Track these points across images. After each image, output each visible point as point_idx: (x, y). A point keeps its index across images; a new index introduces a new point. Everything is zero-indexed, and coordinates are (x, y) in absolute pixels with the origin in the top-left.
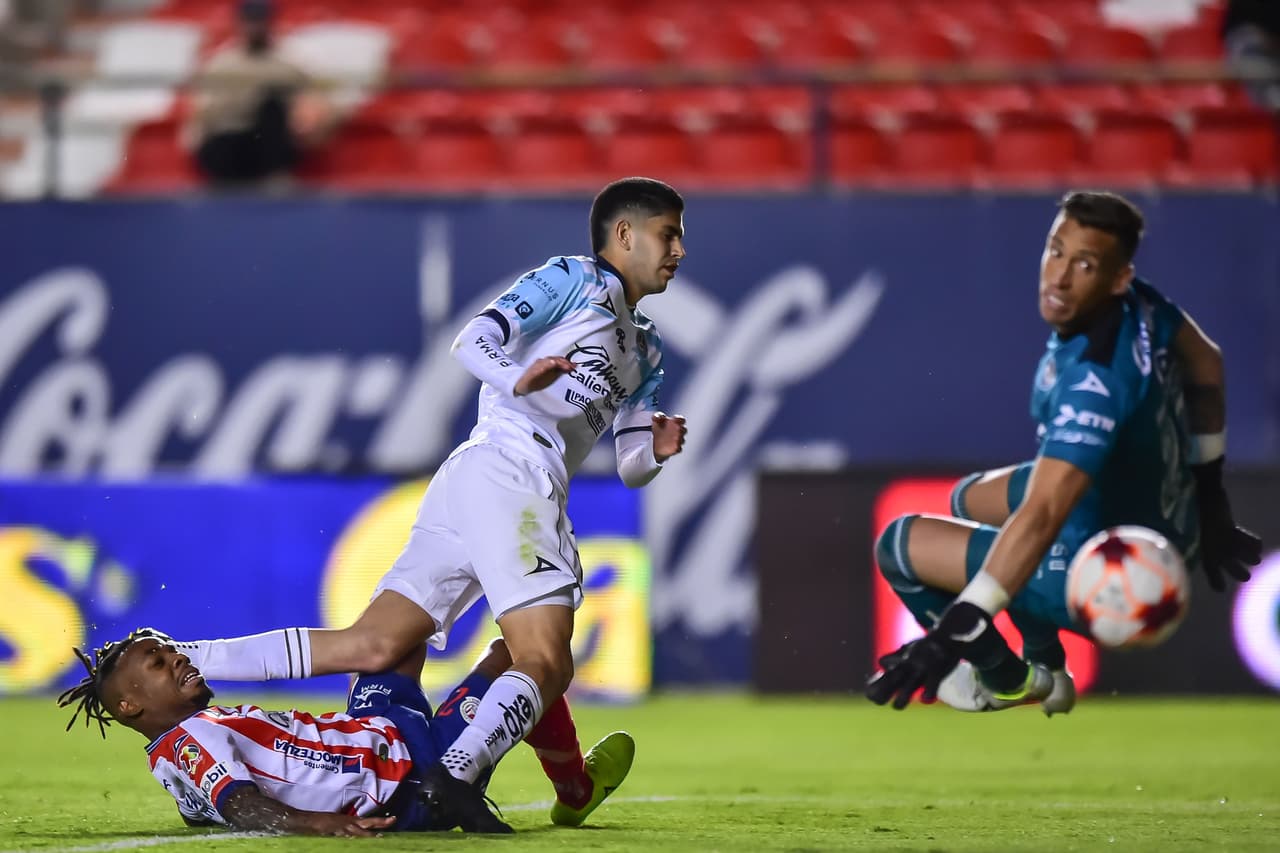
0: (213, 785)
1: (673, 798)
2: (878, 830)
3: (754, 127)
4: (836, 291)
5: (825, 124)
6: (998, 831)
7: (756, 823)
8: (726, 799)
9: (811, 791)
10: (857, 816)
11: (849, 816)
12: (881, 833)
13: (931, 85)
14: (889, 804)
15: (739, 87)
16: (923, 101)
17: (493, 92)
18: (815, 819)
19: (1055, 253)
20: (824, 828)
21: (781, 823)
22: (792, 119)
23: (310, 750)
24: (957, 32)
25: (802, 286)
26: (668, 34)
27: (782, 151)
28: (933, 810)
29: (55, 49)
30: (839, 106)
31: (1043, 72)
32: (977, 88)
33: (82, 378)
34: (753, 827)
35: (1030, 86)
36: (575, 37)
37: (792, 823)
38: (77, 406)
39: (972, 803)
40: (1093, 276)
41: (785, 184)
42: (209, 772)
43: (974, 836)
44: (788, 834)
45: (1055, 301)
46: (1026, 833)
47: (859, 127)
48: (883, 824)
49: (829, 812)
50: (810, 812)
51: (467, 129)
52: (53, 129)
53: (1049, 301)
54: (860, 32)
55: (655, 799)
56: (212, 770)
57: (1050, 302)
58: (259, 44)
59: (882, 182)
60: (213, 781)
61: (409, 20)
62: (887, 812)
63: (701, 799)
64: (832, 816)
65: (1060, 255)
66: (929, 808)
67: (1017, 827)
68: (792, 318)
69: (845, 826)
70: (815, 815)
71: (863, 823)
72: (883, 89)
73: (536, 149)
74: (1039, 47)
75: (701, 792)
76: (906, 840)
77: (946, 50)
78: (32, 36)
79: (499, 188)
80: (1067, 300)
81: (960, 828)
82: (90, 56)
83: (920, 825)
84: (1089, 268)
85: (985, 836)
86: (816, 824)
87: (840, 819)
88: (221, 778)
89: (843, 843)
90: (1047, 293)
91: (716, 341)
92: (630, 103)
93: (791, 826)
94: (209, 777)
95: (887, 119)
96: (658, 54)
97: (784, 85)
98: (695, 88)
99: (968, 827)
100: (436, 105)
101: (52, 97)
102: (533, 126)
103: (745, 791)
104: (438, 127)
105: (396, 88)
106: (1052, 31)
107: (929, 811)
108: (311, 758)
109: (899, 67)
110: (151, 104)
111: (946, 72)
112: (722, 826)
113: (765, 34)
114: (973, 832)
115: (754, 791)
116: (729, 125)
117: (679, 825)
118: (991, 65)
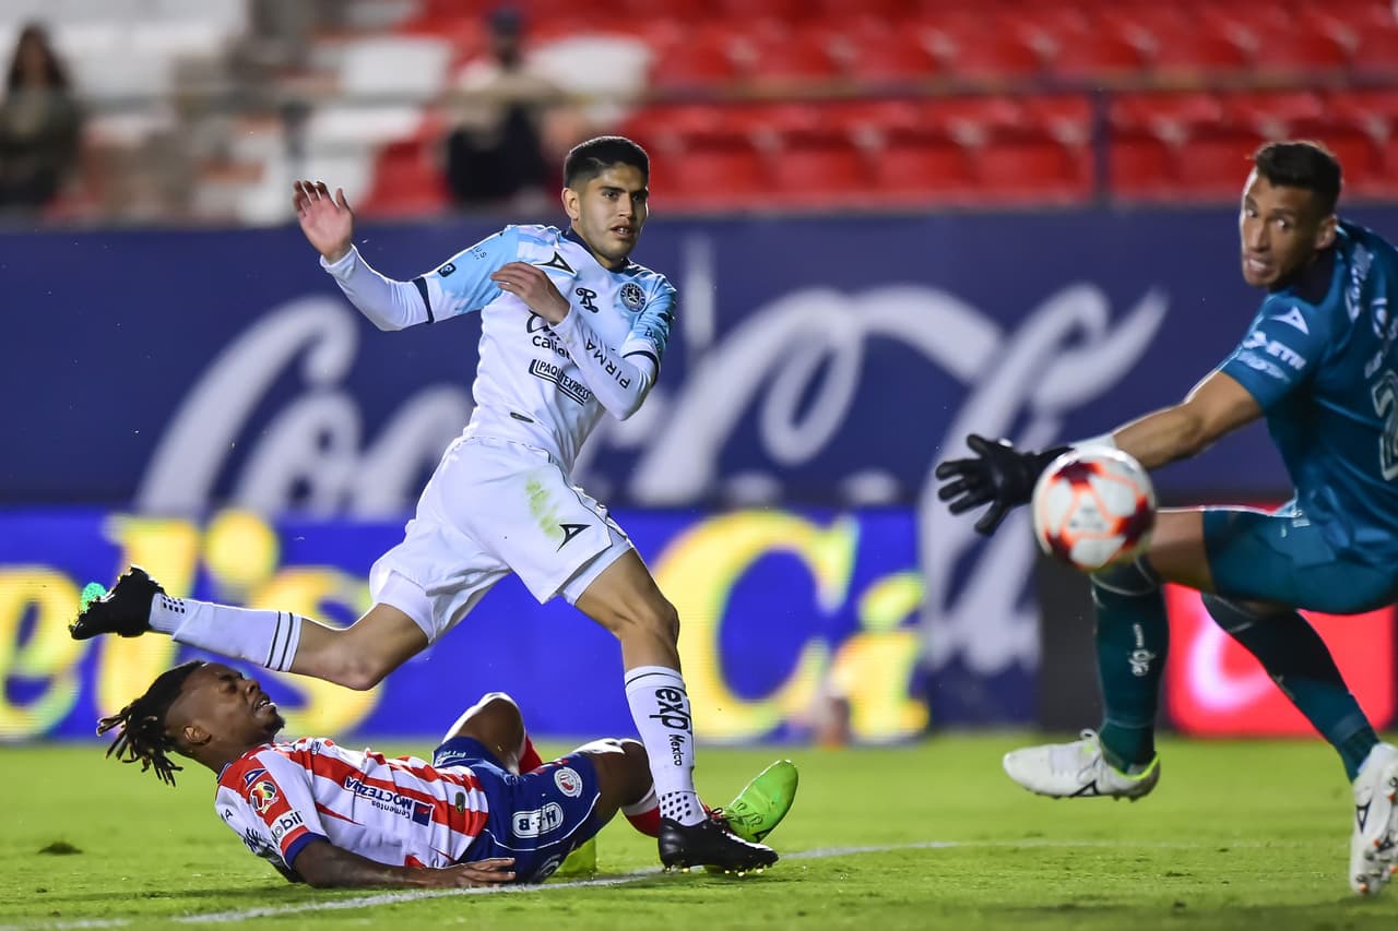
0: (285, 833)
1: (953, 844)
2: (1170, 874)
3: (1031, 139)
4: (1119, 312)
5: (1105, 135)
6: (1296, 874)
7: (1043, 869)
8: (1012, 844)
9: (1098, 835)
10: (1147, 860)
11: (1139, 861)
12: (1172, 878)
13: (1217, 94)
14: (1183, 847)
15: (1015, 97)
16: (1210, 111)
17: (759, 106)
18: (1104, 864)
19: (1251, 213)
20: (1114, 873)
21: (1068, 869)
22: (1070, 130)
23: (379, 790)
24: (1244, 37)
25: (1085, 305)
26: (940, 44)
27: (1061, 164)
28: (1228, 853)
29: (296, 68)
30: (1119, 116)
31: (1335, 77)
32: (1265, 96)
33: (327, 411)
34: (1040, 873)
35: (1322, 93)
36: (841, 48)
37: (1080, 868)
38: (324, 441)
39: (1268, 845)
40: (1291, 234)
41: (1063, 198)
42: (284, 817)
43: (1271, 879)
44: (1076, 880)
45: (1257, 266)
46: (1325, 876)
47: (1143, 138)
48: (1175, 869)
49: (1119, 856)
50: (1099, 857)
51: (730, 145)
52: (295, 151)
53: (1250, 265)
54: (1142, 39)
55: (936, 844)
56: (286, 816)
57: (1252, 266)
58: (509, 59)
59: (1166, 195)
60: (286, 828)
61: (669, 32)
62: (1178, 854)
63: (983, 844)
64: (1122, 860)
65: (1255, 215)
66: (1224, 850)
67: (1316, 870)
68: (1074, 339)
69: (1135, 871)
70: (1104, 860)
71: (1154, 867)
72: (1166, 99)
73: (801, 166)
74: (1328, 51)
75: (984, 837)
76: (1201, 886)
77: (1231, 56)
78: (273, 54)
79: (763, 206)
80: (1268, 262)
81: (1257, 871)
82: (332, 73)
83: (1213, 869)
84: (1286, 226)
85: (1282, 880)
86: (1105, 869)
87: (1129, 864)
88: (295, 826)
89: (1133, 889)
90: (1248, 257)
91: (994, 364)
92: (901, 116)
93: (1078, 871)
94: (283, 823)
95: (1170, 130)
96: (931, 63)
97: (1062, 95)
98: (968, 99)
99: (1266, 871)
100: (699, 120)
101: (294, 116)
102: (799, 141)
103: (1030, 835)
104: (700, 143)
105: (655, 104)
106: (1344, 35)
107: (1223, 854)
108: (380, 798)
109: (1181, 74)
110: (398, 124)
111: (1232, 79)
112: (1006, 873)
113: (1042, 42)
114: (1269, 876)
115: (1039, 835)
116: (1003, 137)
117: (961, 872)
118: (1278, 71)
